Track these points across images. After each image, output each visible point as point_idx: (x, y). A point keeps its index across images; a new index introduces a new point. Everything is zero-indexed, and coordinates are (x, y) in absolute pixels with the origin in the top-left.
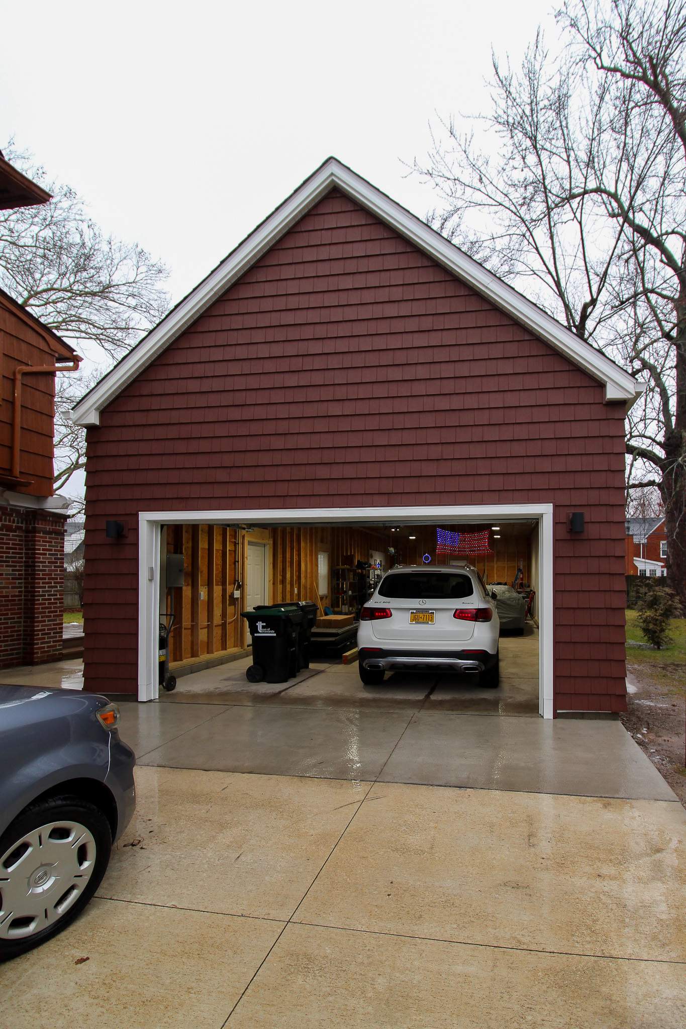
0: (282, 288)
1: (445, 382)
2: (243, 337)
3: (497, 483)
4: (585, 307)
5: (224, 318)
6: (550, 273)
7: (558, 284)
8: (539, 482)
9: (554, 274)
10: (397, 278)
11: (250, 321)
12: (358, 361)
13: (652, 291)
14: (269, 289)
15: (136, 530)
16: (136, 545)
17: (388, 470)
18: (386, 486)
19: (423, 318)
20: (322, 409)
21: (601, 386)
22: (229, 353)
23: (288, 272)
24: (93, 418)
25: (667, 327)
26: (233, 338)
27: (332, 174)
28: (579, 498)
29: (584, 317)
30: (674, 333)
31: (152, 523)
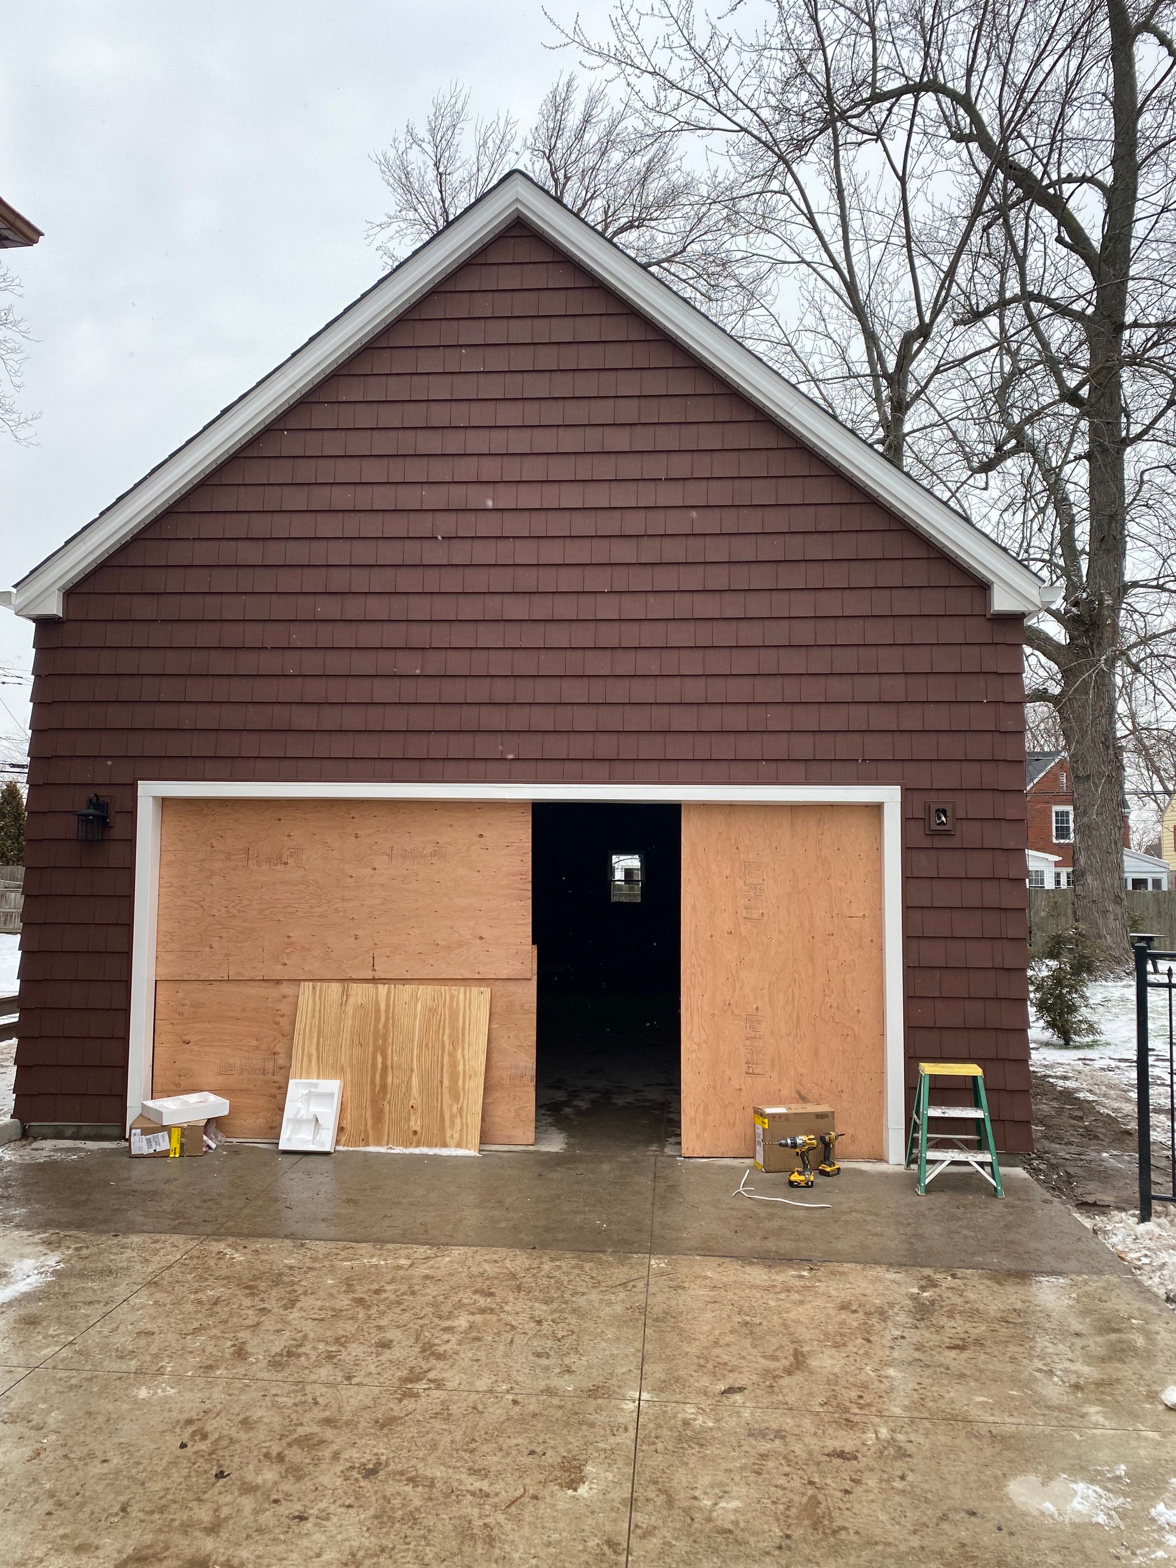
0: (420, 388)
1: (711, 569)
2: (346, 471)
3: (803, 747)
4: (908, 339)
5: (309, 434)
6: (836, 267)
7: (851, 287)
8: (877, 747)
9: (844, 266)
10: (629, 384)
11: (358, 443)
12: (559, 525)
13: (1038, 298)
14: (397, 388)
15: (131, 814)
16: (131, 842)
17: (611, 719)
18: (607, 745)
19: (674, 457)
20: (493, 607)
21: (982, 587)
22: (320, 498)
23: (428, 362)
24: (54, 607)
25: (1072, 379)
26: (326, 471)
27: (517, 200)
28: (945, 777)
29: (905, 357)
30: (1084, 392)
31: (165, 803)
